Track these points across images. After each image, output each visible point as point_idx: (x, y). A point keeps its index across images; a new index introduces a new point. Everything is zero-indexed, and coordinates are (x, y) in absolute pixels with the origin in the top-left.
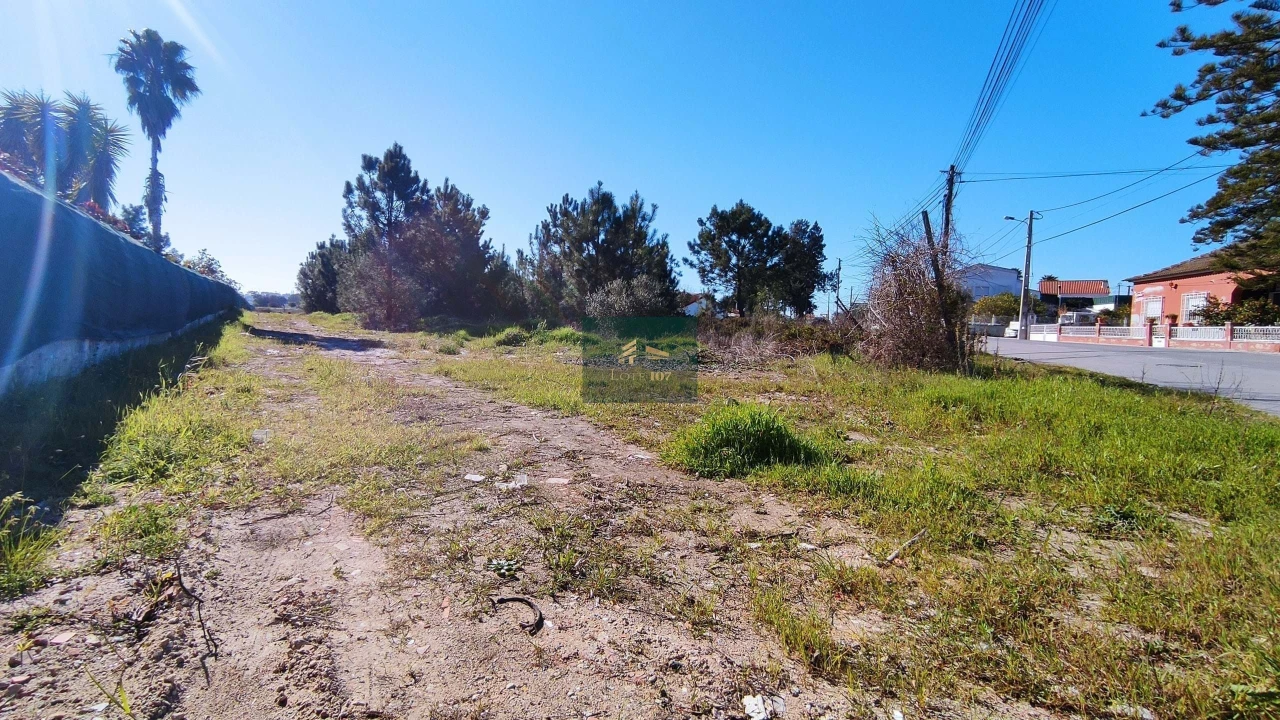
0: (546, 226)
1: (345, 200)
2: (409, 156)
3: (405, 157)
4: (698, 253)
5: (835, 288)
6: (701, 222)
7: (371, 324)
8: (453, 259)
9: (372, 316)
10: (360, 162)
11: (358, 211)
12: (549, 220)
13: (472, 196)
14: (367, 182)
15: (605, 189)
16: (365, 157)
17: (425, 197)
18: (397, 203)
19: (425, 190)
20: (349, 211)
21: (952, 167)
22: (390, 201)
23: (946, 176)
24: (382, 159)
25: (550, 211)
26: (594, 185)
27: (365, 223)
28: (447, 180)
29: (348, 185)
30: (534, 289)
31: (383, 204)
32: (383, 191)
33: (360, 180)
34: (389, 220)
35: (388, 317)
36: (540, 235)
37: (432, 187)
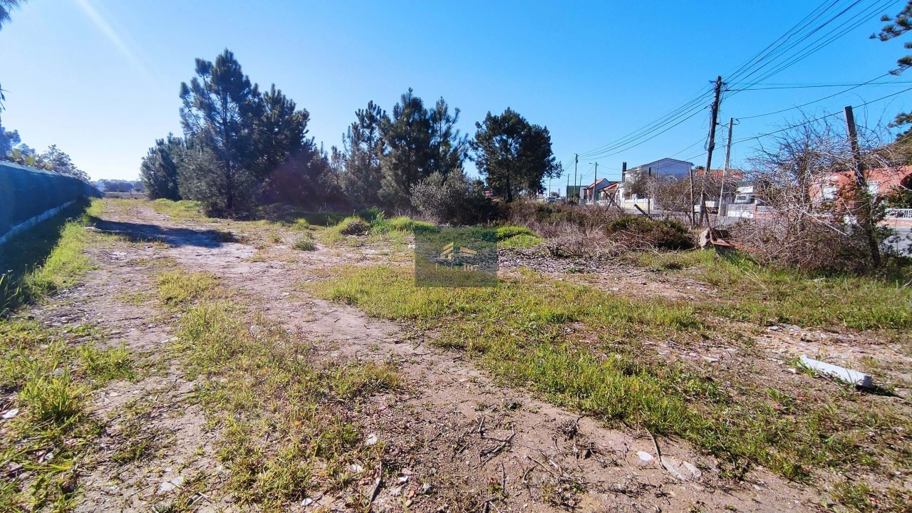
0: (355, 127)
1: (181, 100)
2: (240, 62)
3: (235, 63)
4: (477, 149)
5: (559, 175)
6: (478, 125)
7: (215, 212)
8: (283, 154)
9: (214, 205)
10: (194, 66)
11: (194, 111)
12: (358, 122)
13: (295, 101)
14: (202, 84)
15: (415, 95)
16: (198, 61)
17: (256, 100)
18: (231, 105)
19: (255, 93)
20: (186, 110)
21: (720, 78)
22: (225, 103)
23: (714, 86)
24: (214, 64)
25: (358, 115)
26: (406, 92)
27: (202, 122)
28: (273, 86)
29: (184, 86)
30: (349, 179)
31: (218, 105)
32: (217, 93)
33: (194, 82)
34: (224, 119)
35: (229, 206)
36: (352, 134)
37: (261, 90)
